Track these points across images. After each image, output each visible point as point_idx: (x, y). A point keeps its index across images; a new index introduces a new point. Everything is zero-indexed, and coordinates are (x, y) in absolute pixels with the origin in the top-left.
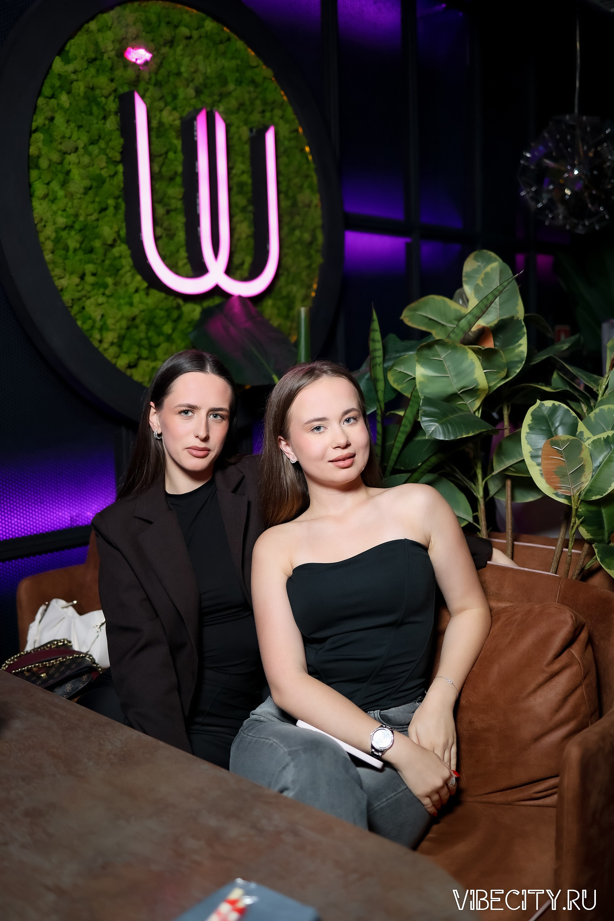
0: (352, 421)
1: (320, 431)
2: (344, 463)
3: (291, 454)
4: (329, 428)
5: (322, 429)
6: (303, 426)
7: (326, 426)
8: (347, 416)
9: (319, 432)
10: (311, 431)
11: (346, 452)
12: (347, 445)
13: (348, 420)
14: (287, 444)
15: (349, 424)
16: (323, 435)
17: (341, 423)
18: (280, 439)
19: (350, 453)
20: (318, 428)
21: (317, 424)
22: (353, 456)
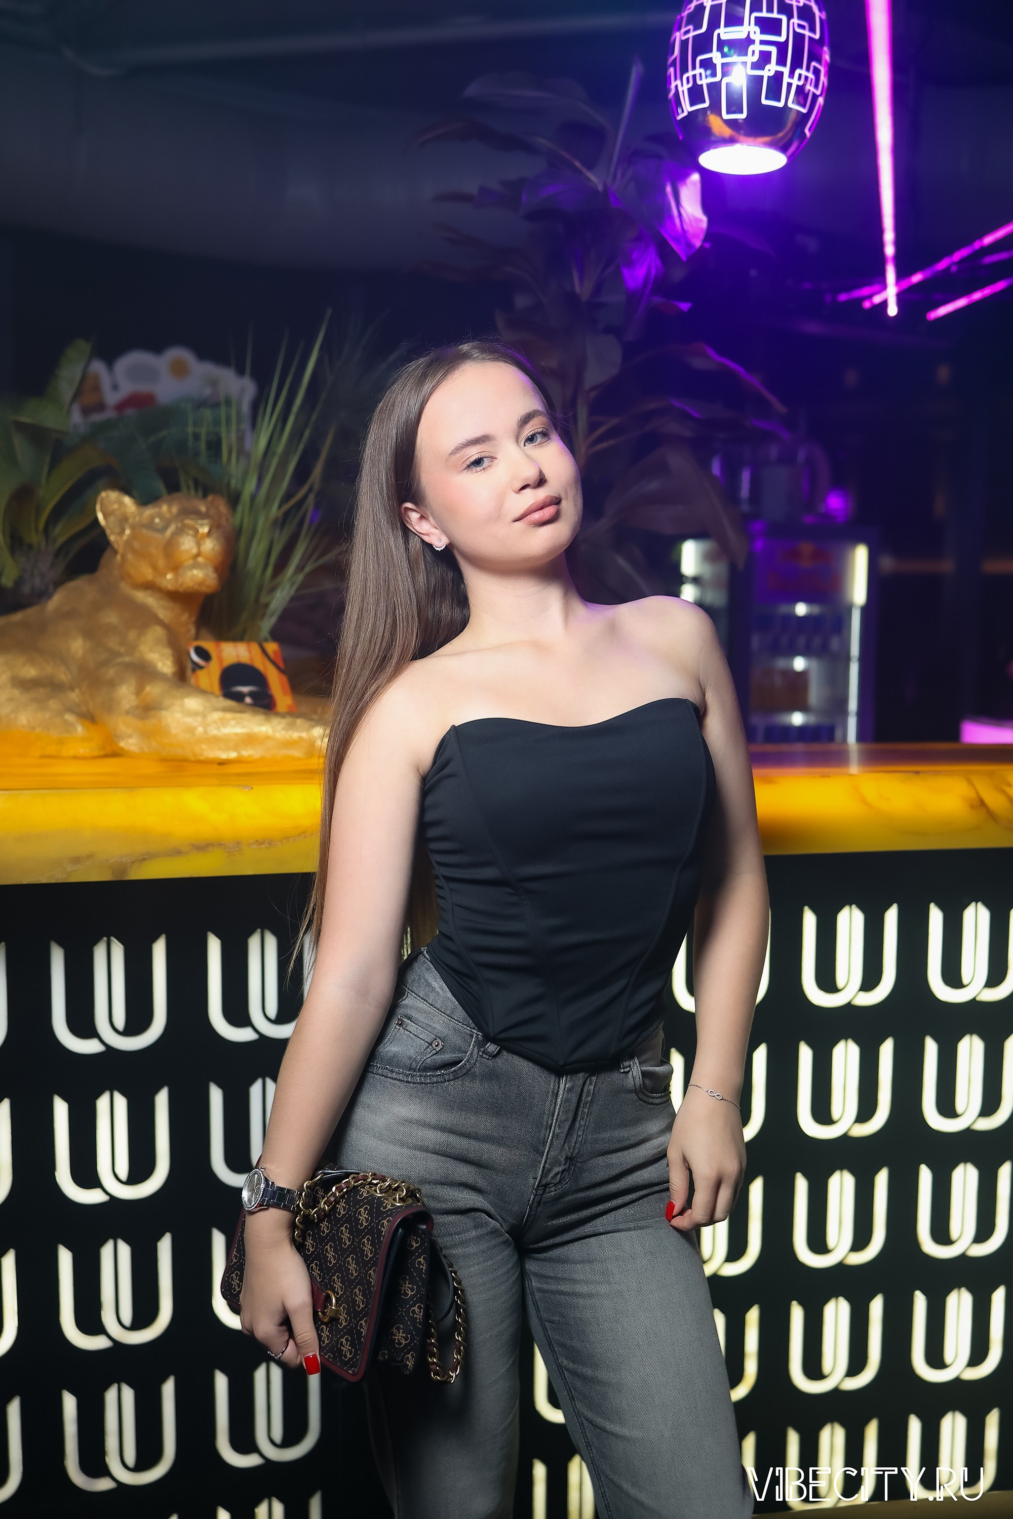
0: (539, 439)
1: (484, 466)
2: (542, 514)
3: (432, 534)
4: (499, 457)
5: (486, 462)
6: (447, 460)
7: (492, 455)
8: (528, 431)
9: (481, 468)
10: (466, 469)
11: (541, 494)
12: (541, 482)
13: (531, 439)
14: (422, 517)
15: (536, 444)
16: (490, 471)
17: (519, 443)
18: (407, 509)
19: (549, 496)
20: (478, 462)
21: (474, 453)
22: (557, 501)
